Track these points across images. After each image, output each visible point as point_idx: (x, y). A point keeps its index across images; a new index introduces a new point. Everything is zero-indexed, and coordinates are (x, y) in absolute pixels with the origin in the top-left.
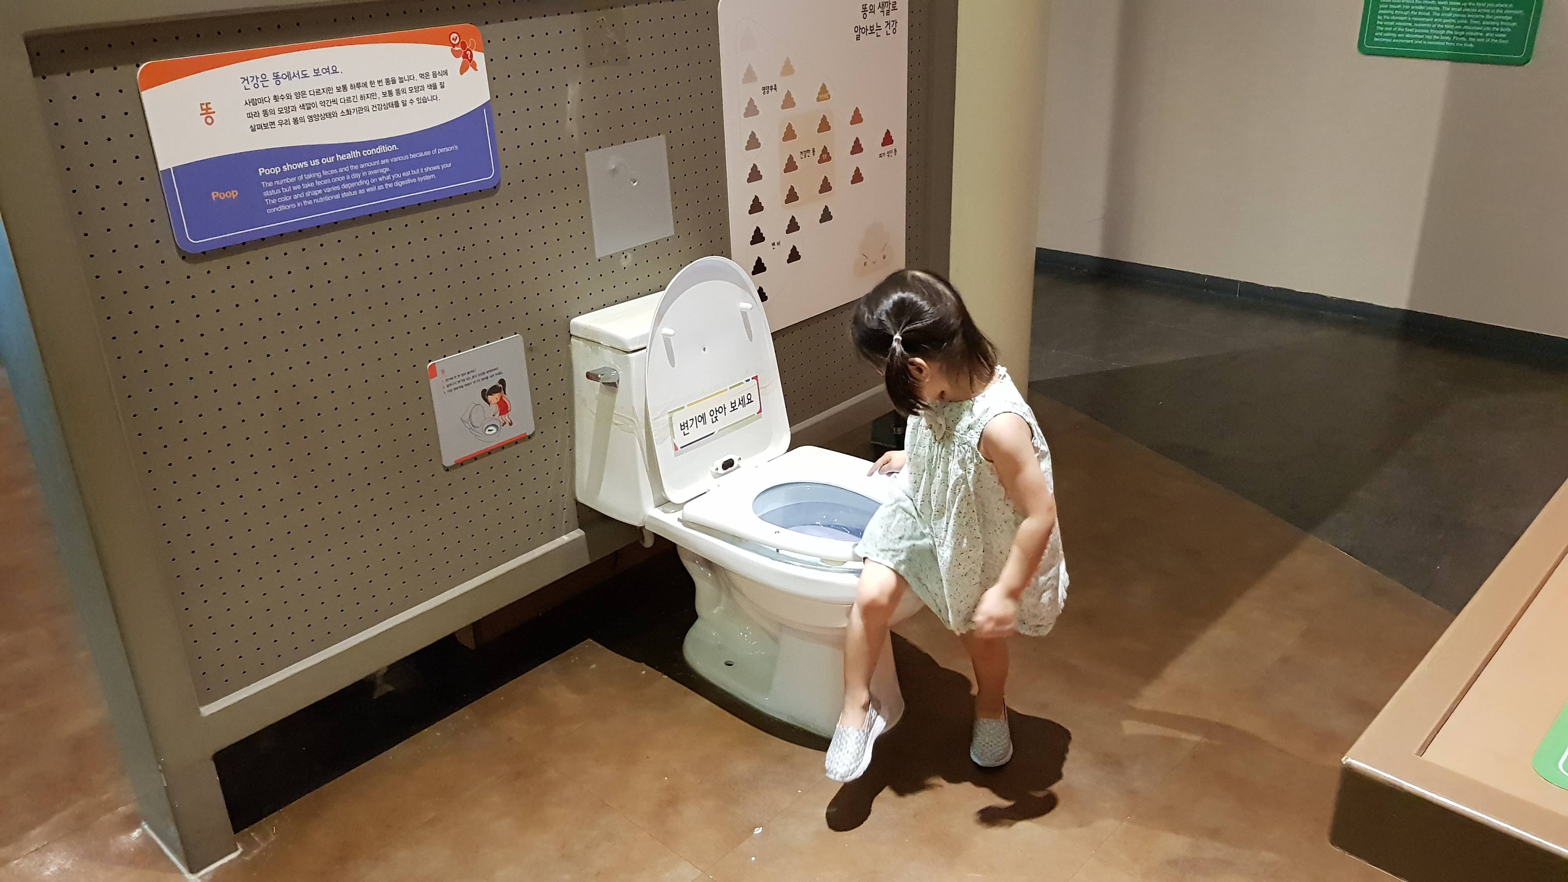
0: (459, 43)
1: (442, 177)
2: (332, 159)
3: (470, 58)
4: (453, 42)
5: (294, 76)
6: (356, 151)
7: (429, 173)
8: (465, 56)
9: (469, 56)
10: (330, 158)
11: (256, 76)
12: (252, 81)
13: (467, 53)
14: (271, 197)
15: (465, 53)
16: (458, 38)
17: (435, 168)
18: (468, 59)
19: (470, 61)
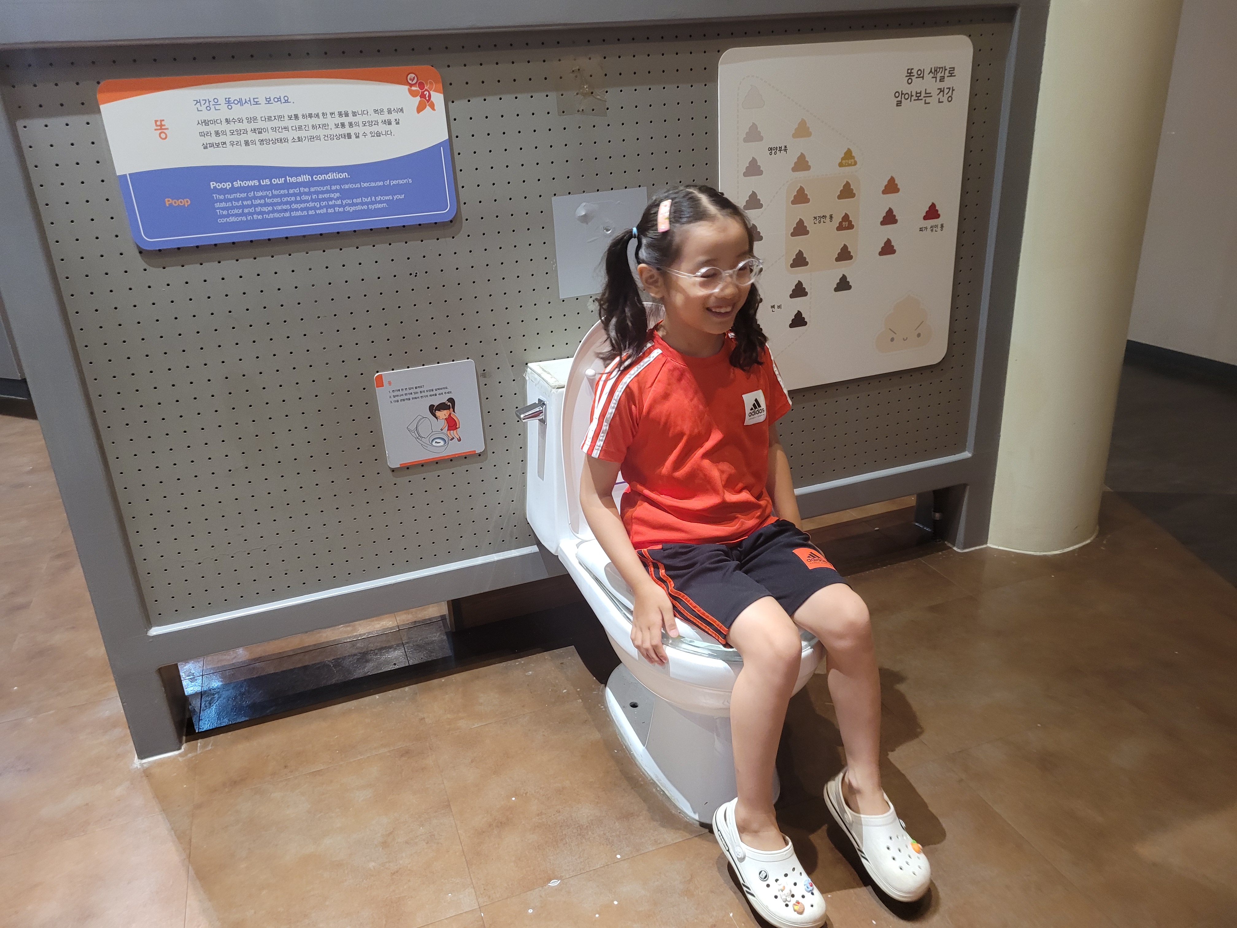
0: (416, 82)
1: (393, 207)
2: (282, 180)
3: (427, 99)
4: (410, 82)
5: (246, 102)
6: (307, 175)
7: (381, 202)
8: (423, 96)
9: (427, 96)
10: (280, 179)
11: (208, 99)
12: (204, 104)
13: (425, 93)
14: (223, 209)
15: (423, 93)
16: (416, 78)
17: (387, 198)
18: (426, 99)
19: (428, 101)
